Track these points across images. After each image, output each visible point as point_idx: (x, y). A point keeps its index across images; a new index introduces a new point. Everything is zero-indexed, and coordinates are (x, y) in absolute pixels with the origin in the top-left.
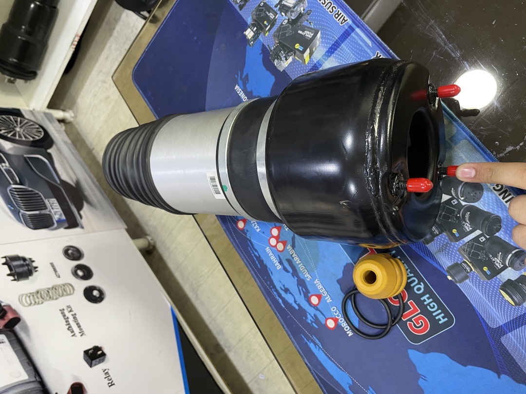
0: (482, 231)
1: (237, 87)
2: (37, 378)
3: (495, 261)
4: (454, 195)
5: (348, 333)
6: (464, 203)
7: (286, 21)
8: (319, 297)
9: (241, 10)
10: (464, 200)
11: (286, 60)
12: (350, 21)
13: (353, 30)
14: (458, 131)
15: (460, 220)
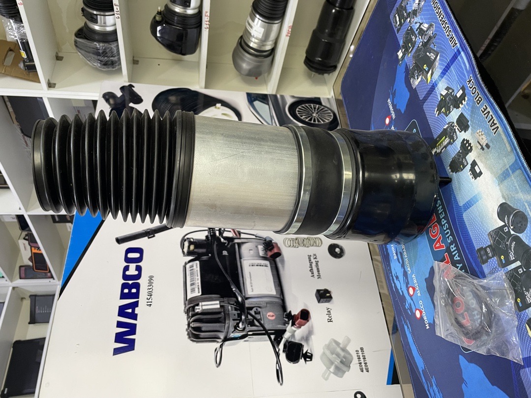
0: (521, 263)
1: (389, 100)
2: (281, 296)
3: (526, 295)
4: (506, 222)
5: (426, 325)
6: (512, 232)
7: (421, 44)
8: (414, 289)
9: (398, 33)
10: (513, 230)
11: (418, 78)
12: (458, 45)
13: (460, 53)
14: (516, 160)
15: (508, 248)
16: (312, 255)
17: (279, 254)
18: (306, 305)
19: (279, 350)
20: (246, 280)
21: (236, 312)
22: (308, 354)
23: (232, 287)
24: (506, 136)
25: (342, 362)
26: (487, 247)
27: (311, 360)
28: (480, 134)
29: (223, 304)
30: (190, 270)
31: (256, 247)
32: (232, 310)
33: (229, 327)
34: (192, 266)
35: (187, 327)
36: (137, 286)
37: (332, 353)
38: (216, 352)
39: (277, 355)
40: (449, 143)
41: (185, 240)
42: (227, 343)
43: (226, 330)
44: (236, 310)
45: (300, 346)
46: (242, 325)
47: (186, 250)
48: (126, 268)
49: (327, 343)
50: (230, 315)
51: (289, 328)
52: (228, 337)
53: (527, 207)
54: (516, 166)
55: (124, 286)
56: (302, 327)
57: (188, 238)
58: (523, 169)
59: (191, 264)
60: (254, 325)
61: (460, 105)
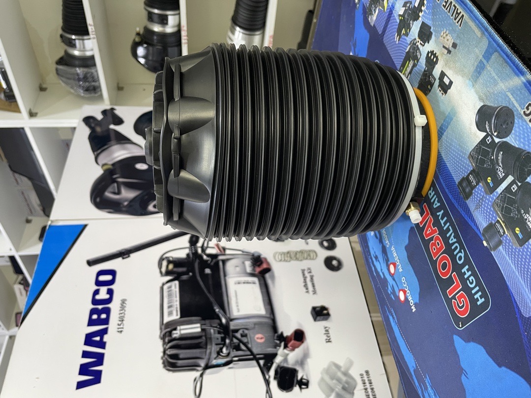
0: (513, 176)
2: (272, 317)
4: (488, 130)
5: (412, 308)
6: (497, 140)
8: (394, 265)
10: (497, 137)
11: (375, 12)
14: (489, 42)
15: (494, 163)
16: (306, 269)
17: (268, 270)
18: (300, 324)
19: (269, 377)
20: (231, 300)
21: (219, 336)
22: (304, 381)
23: (215, 308)
24: (473, 20)
25: (344, 388)
26: (469, 175)
27: (307, 387)
28: (445, 34)
29: (204, 327)
30: (169, 291)
31: (243, 263)
32: (215, 333)
33: (210, 353)
34: (170, 287)
35: (162, 354)
36: (107, 311)
37: (332, 378)
38: (195, 382)
39: (267, 383)
40: (414, 66)
41: (163, 260)
42: (208, 371)
43: (207, 357)
44: (219, 333)
45: (294, 372)
46: (227, 349)
47: (164, 269)
48: (96, 292)
49: (325, 366)
50: (213, 340)
51: (281, 351)
52: (210, 364)
53: (511, 97)
54: (491, 50)
55: (93, 312)
56: (297, 350)
57: (166, 258)
58: (499, 50)
59: (169, 284)
60: (240, 350)
61: (421, 14)
